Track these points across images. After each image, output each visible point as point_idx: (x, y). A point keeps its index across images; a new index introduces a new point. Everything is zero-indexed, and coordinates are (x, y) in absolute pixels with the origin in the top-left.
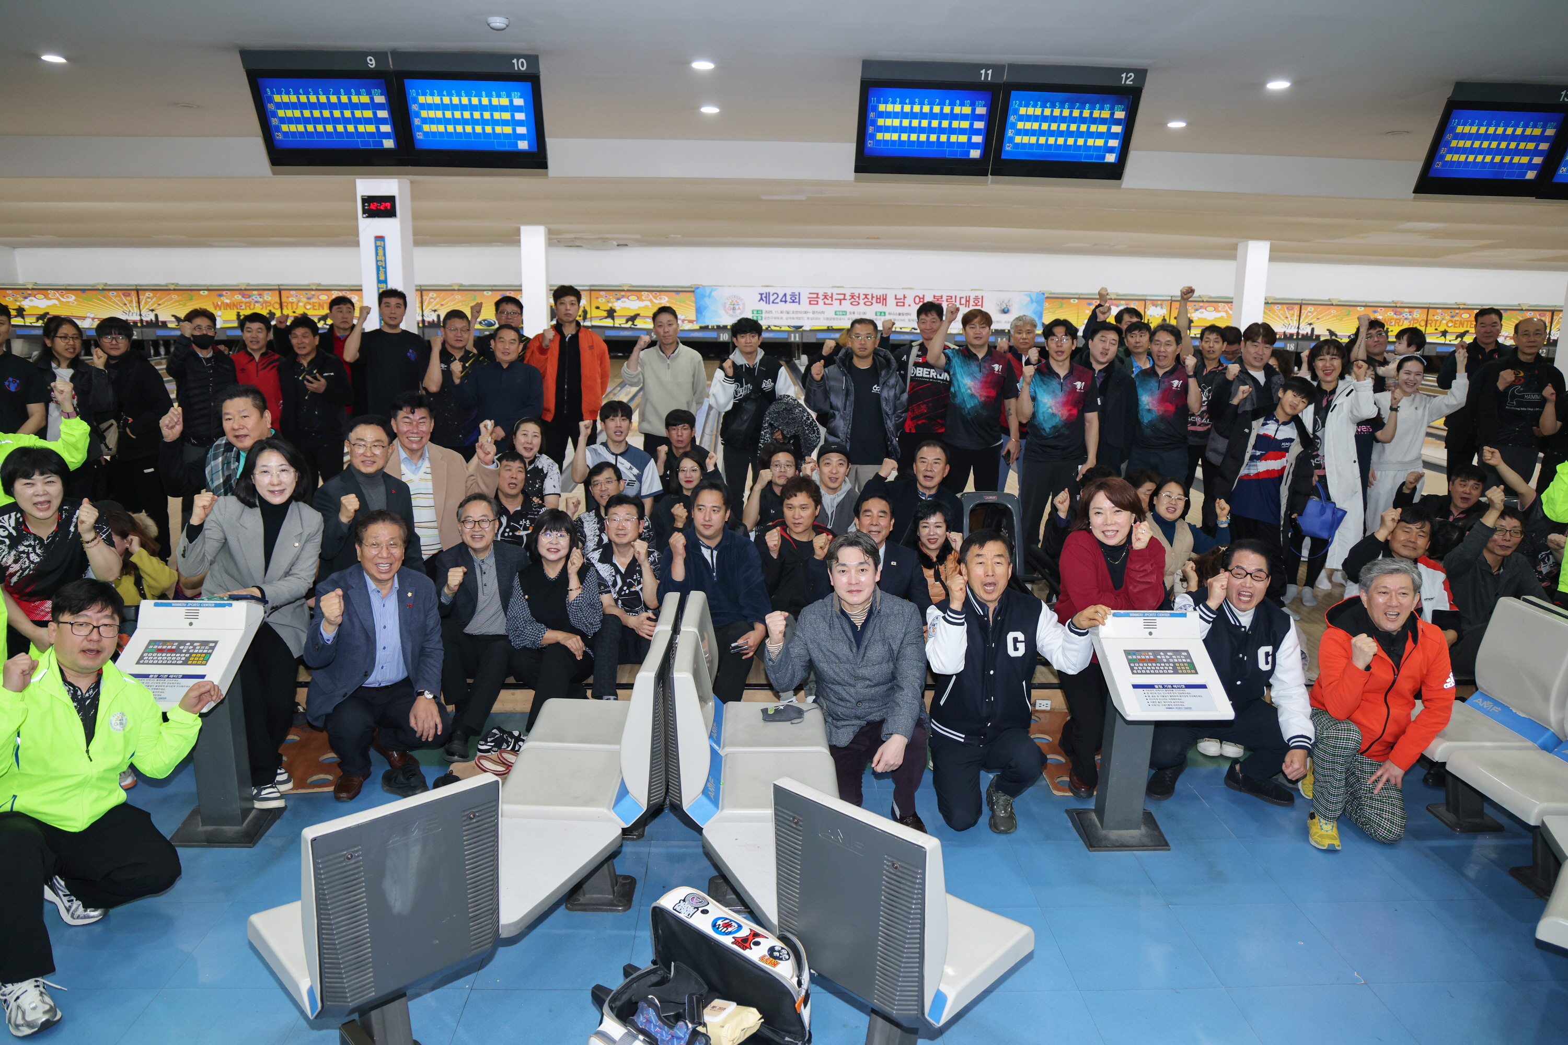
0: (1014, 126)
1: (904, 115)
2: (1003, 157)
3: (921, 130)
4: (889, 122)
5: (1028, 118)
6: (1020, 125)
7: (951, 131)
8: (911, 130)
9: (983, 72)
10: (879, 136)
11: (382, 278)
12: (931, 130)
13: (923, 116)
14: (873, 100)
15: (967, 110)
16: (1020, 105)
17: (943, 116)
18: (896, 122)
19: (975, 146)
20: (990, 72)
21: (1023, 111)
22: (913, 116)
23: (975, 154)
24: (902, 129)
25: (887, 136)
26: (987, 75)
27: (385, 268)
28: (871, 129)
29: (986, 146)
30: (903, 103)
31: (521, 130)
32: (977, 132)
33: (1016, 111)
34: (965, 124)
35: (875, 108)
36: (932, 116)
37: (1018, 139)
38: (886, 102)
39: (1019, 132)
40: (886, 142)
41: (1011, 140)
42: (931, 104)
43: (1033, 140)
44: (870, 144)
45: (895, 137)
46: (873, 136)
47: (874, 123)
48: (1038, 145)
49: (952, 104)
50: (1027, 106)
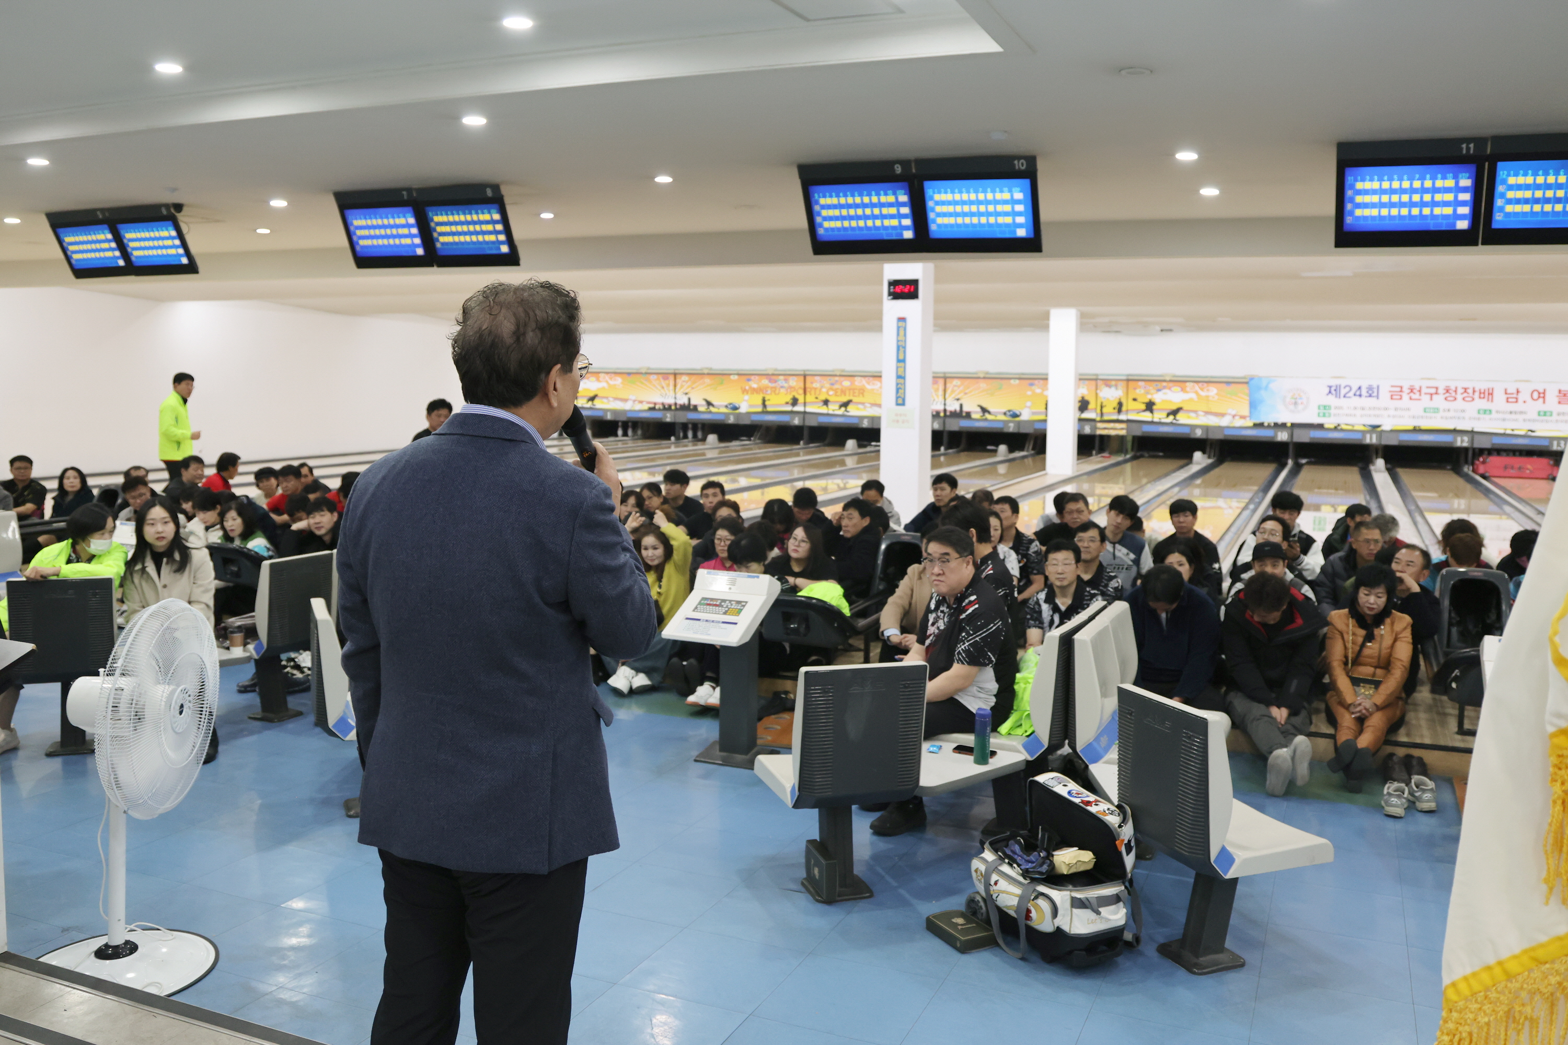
0: (1503, 195)
1: (1382, 192)
2: (1495, 226)
3: (1402, 205)
4: (1367, 199)
5: (1519, 187)
6: (1510, 195)
7: (1434, 204)
8: (1392, 205)
9: (1464, 146)
10: (1358, 212)
11: (901, 357)
12: (1412, 204)
13: (1403, 191)
14: (1349, 179)
15: (1450, 183)
16: (1509, 175)
17: (1424, 190)
18: (1375, 199)
19: (1462, 217)
20: (1472, 146)
21: (1512, 180)
22: (1392, 191)
23: (1463, 225)
24: (1382, 205)
25: (1367, 212)
26: (1468, 149)
27: (904, 347)
28: (1349, 206)
29: (1475, 217)
30: (1381, 180)
31: (1021, 220)
32: (1463, 204)
33: (1504, 182)
34: (1449, 197)
35: (1352, 187)
36: (1413, 191)
37: (1509, 208)
38: (1363, 180)
39: (1510, 201)
40: (1365, 218)
41: (1501, 209)
42: (1411, 179)
43: (1527, 208)
44: (1349, 220)
45: (1375, 212)
46: (1352, 213)
47: (1352, 200)
48: (1533, 213)
49: (1434, 178)
50: (1516, 175)
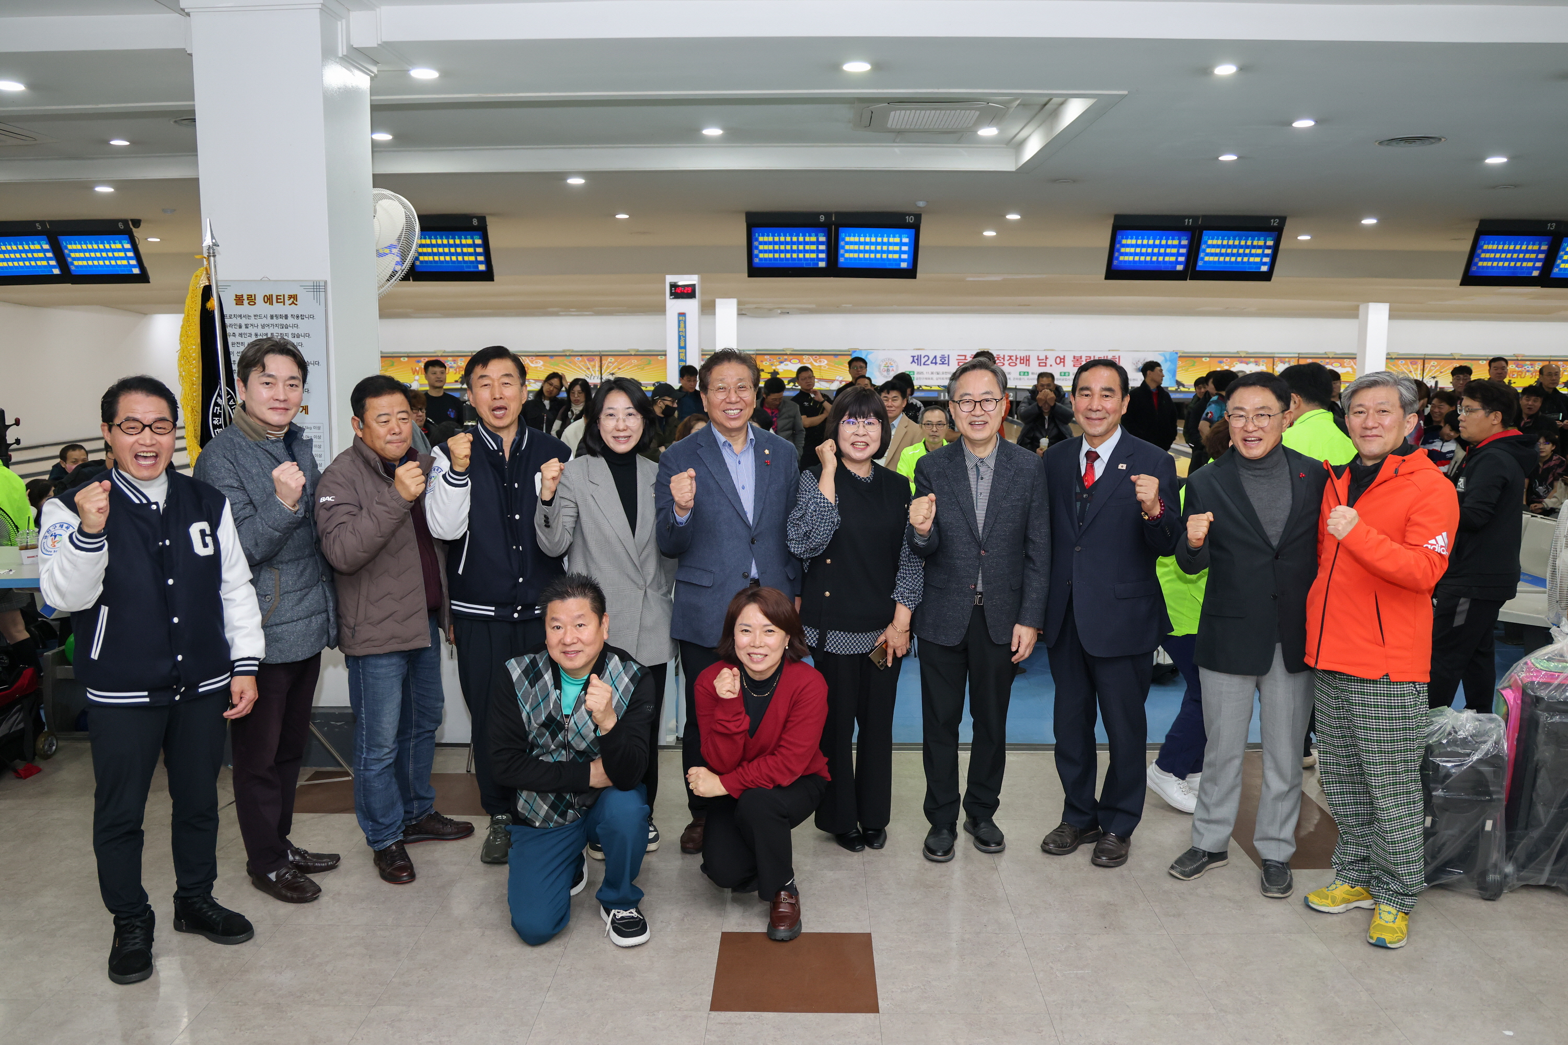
0: (1204, 251)
1: (1137, 246)
2: (1198, 269)
3: (1147, 254)
4: (1128, 250)
5: (1213, 246)
6: (1208, 250)
7: (1166, 254)
8: (1141, 254)
9: (1187, 220)
10: (1121, 258)
11: (682, 345)
12: (1153, 254)
13: (1148, 246)
14: (1119, 237)
15: (1176, 242)
16: (1209, 239)
17: (1161, 246)
18: (1132, 250)
19: (1180, 263)
20: (1191, 220)
21: (1210, 242)
22: (1143, 246)
23: (1180, 268)
24: (1136, 254)
25: (1126, 258)
26: (1189, 222)
27: (685, 337)
28: (1116, 254)
29: (1187, 264)
30: (1137, 239)
31: (904, 256)
32: (1182, 255)
33: (1206, 242)
34: (1174, 251)
35: (1120, 242)
36: (1154, 246)
37: (1207, 259)
38: (1127, 238)
39: (1207, 255)
40: (1125, 262)
41: (1203, 259)
42: (1154, 239)
43: (1216, 259)
44: (1115, 262)
45: (1131, 258)
46: (1117, 258)
47: (1119, 250)
48: (1219, 262)
49: (1167, 239)
50: (1213, 239)
